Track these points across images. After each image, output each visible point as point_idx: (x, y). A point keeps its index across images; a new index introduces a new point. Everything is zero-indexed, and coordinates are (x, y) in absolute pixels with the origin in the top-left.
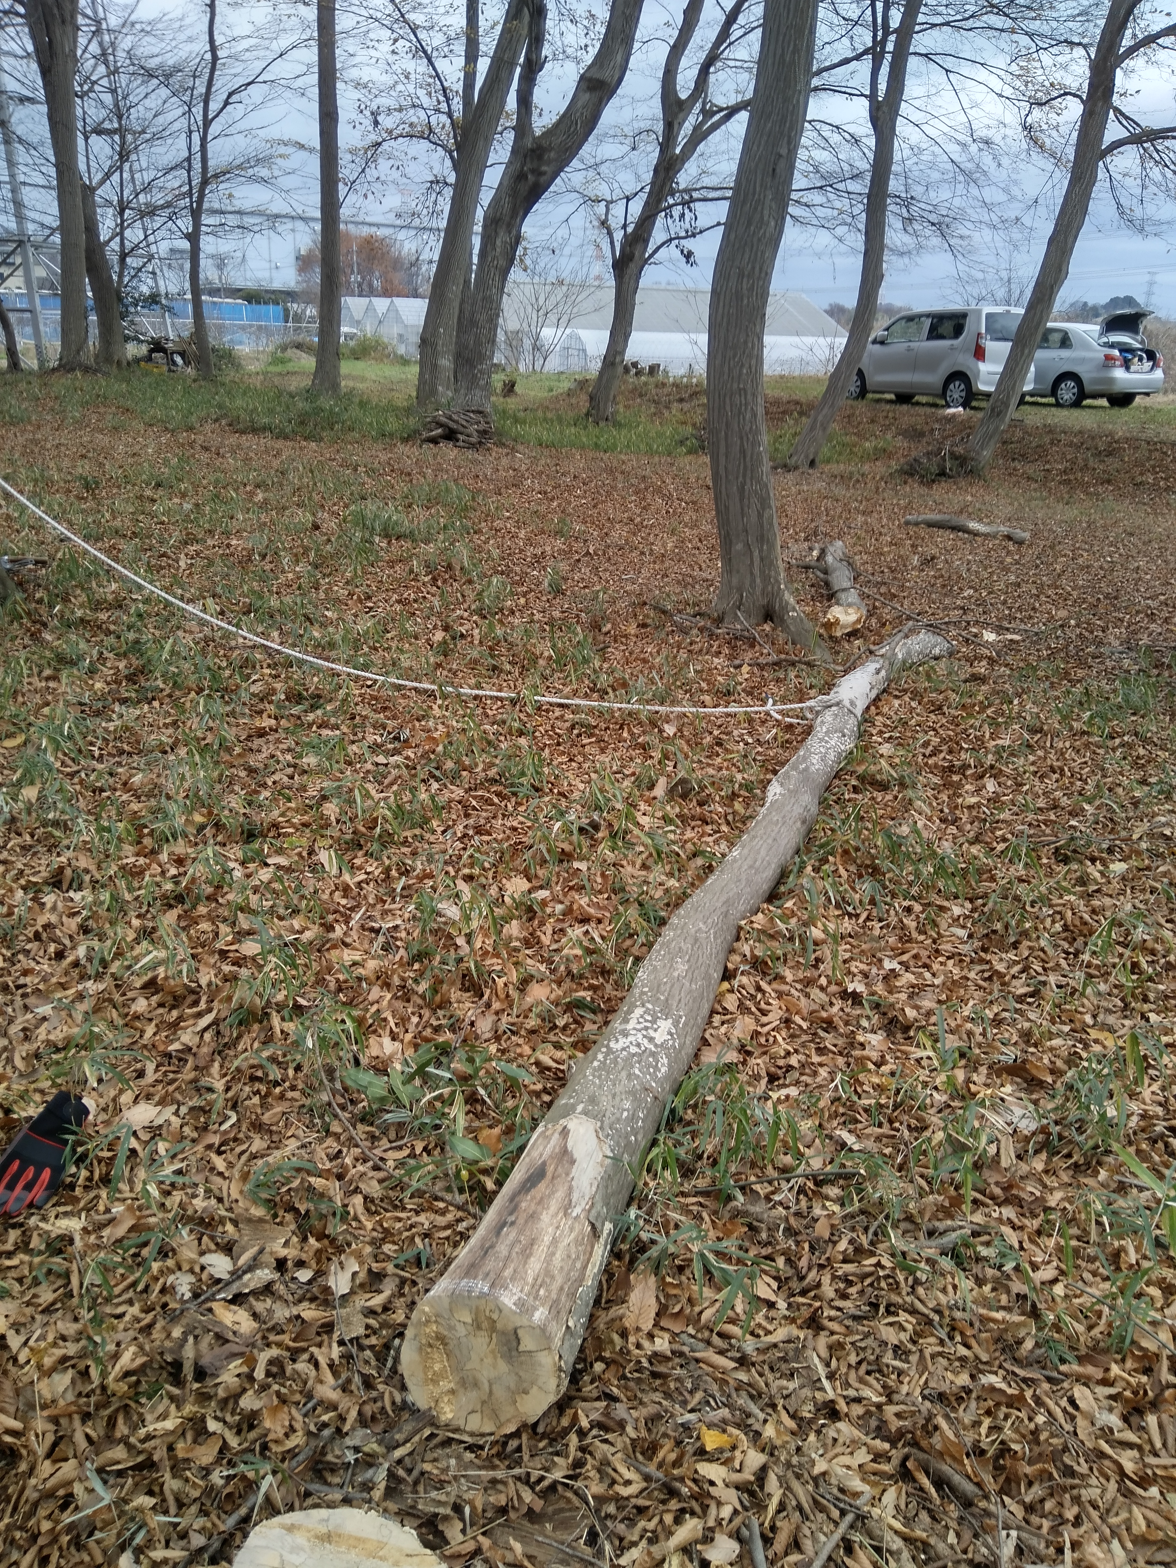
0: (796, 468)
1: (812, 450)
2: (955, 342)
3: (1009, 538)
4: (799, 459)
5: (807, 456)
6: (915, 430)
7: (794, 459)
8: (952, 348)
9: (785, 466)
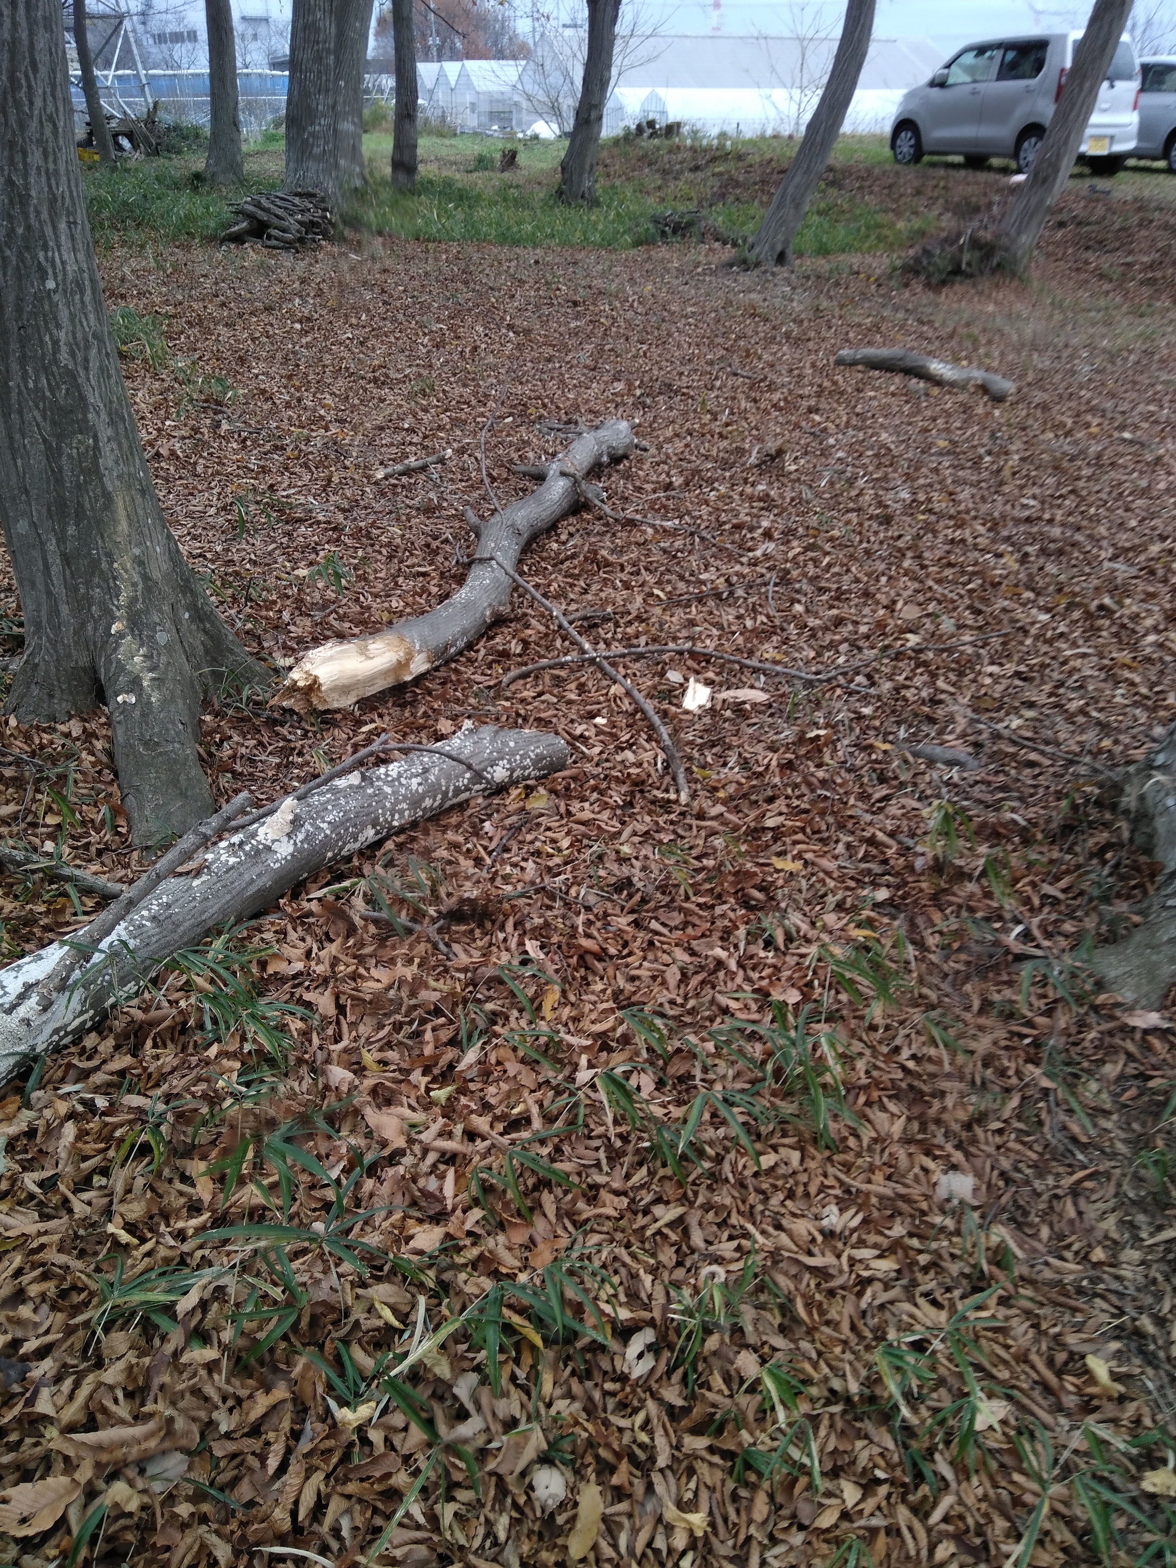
0: (757, 265)
1: (780, 237)
2: (1032, 82)
3: (984, 389)
4: (762, 251)
5: (772, 248)
6: (968, 204)
7: (757, 250)
8: (1028, 90)
9: (744, 262)
